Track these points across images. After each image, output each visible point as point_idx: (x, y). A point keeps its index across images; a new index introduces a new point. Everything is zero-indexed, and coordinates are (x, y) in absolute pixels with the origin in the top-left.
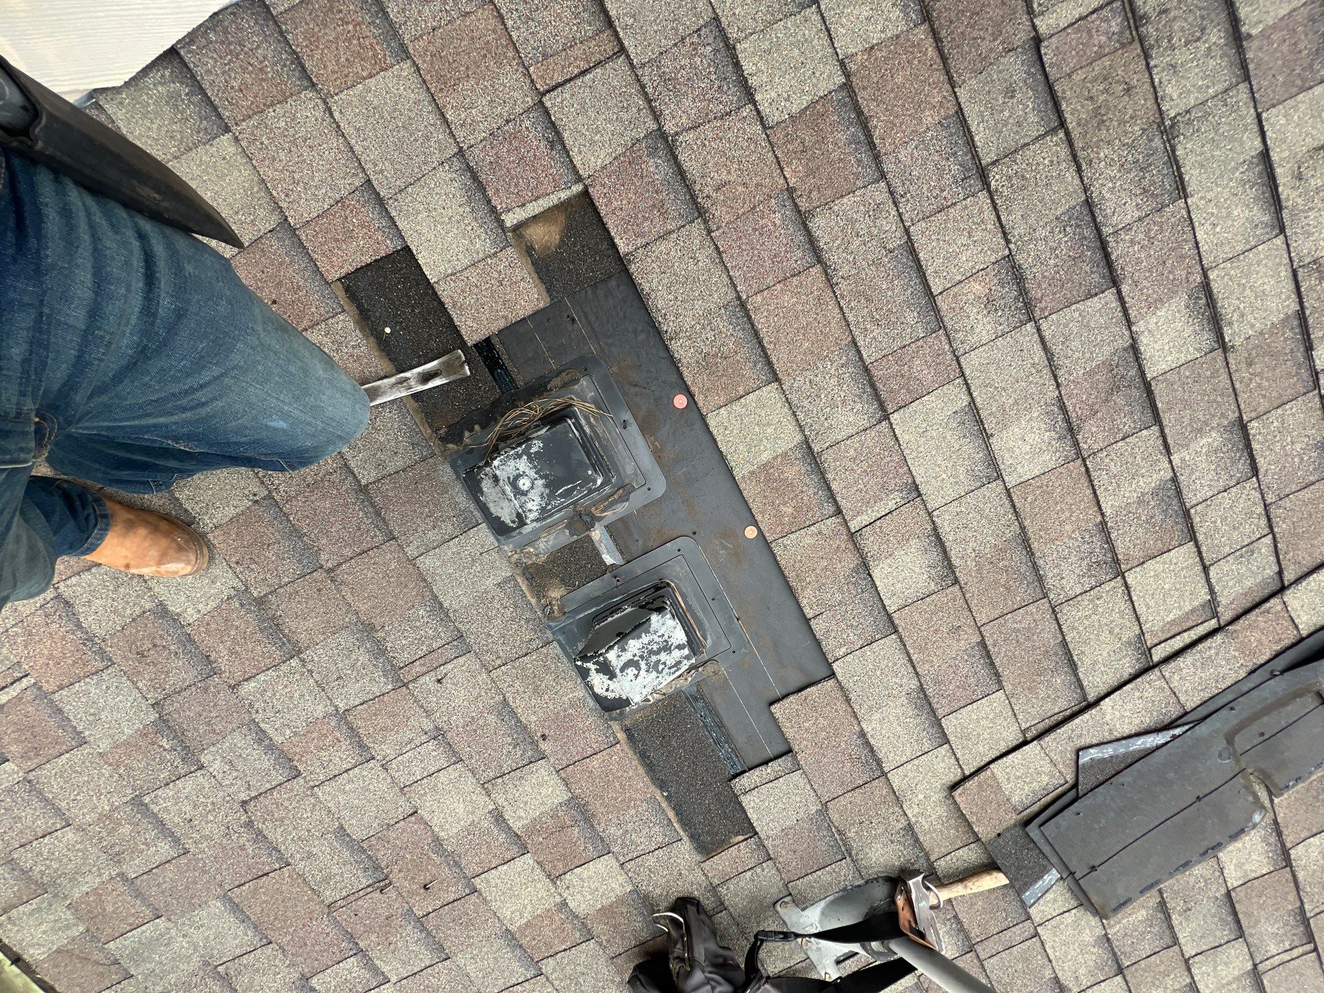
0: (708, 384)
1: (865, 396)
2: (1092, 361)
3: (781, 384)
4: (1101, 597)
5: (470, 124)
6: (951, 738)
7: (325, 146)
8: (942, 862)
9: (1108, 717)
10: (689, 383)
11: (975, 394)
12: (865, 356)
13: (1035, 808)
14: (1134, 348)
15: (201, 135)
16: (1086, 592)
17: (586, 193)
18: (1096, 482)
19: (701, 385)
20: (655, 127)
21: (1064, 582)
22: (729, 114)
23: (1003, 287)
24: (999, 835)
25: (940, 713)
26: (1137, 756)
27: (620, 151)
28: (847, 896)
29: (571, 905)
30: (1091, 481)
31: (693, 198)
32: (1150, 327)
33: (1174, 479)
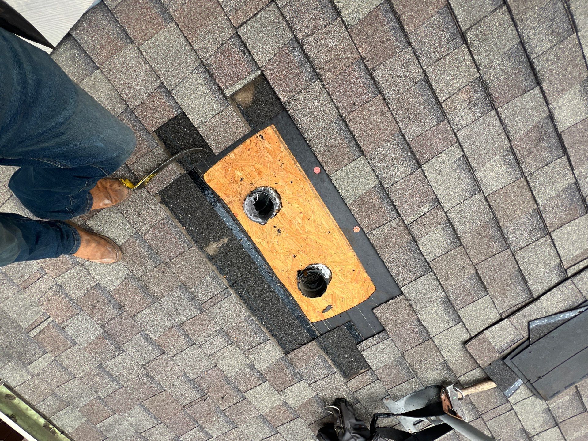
0: (330, 161)
1: (408, 158)
2: (528, 126)
3: (365, 157)
4: (538, 246)
5: (205, 49)
6: (464, 320)
7: (141, 69)
8: (463, 378)
9: (544, 305)
10: (320, 161)
11: (465, 150)
12: (407, 138)
13: (508, 351)
14: (551, 117)
15: (87, 72)
16: (530, 244)
17: (262, 74)
18: (533, 189)
19: (326, 161)
20: (293, 37)
21: (518, 240)
22: (328, 24)
23: (477, 94)
24: (490, 364)
25: (457, 308)
26: (561, 323)
27: (277, 51)
28: (417, 395)
29: (289, 403)
30: (530, 188)
31: (314, 70)
32: (559, 104)
33: (576, 183)
